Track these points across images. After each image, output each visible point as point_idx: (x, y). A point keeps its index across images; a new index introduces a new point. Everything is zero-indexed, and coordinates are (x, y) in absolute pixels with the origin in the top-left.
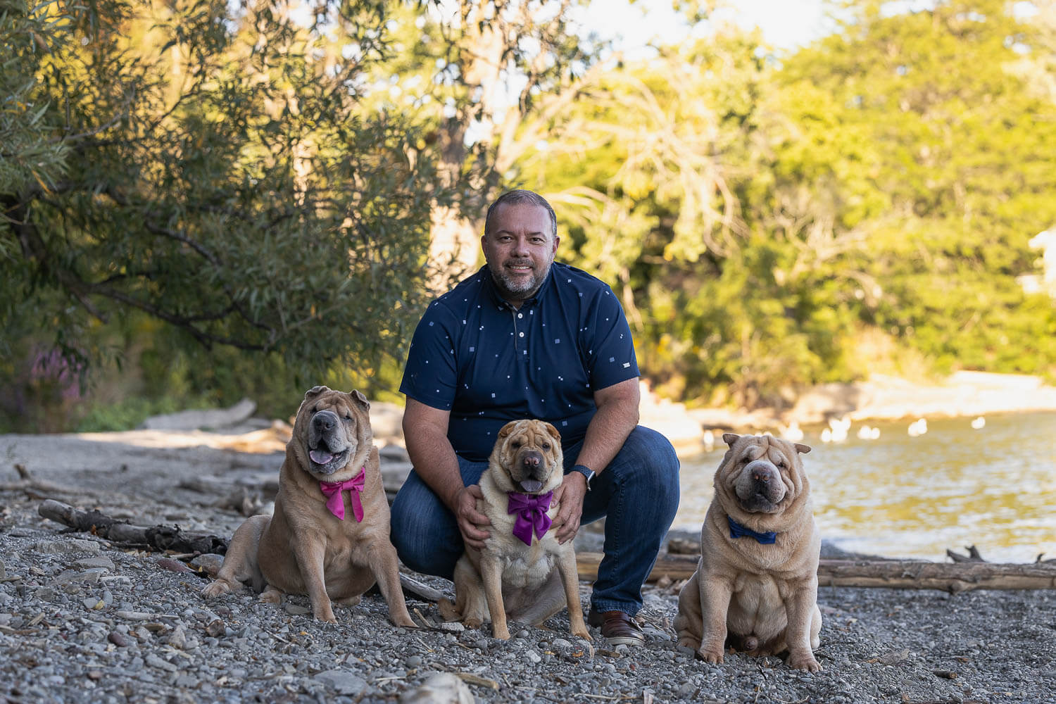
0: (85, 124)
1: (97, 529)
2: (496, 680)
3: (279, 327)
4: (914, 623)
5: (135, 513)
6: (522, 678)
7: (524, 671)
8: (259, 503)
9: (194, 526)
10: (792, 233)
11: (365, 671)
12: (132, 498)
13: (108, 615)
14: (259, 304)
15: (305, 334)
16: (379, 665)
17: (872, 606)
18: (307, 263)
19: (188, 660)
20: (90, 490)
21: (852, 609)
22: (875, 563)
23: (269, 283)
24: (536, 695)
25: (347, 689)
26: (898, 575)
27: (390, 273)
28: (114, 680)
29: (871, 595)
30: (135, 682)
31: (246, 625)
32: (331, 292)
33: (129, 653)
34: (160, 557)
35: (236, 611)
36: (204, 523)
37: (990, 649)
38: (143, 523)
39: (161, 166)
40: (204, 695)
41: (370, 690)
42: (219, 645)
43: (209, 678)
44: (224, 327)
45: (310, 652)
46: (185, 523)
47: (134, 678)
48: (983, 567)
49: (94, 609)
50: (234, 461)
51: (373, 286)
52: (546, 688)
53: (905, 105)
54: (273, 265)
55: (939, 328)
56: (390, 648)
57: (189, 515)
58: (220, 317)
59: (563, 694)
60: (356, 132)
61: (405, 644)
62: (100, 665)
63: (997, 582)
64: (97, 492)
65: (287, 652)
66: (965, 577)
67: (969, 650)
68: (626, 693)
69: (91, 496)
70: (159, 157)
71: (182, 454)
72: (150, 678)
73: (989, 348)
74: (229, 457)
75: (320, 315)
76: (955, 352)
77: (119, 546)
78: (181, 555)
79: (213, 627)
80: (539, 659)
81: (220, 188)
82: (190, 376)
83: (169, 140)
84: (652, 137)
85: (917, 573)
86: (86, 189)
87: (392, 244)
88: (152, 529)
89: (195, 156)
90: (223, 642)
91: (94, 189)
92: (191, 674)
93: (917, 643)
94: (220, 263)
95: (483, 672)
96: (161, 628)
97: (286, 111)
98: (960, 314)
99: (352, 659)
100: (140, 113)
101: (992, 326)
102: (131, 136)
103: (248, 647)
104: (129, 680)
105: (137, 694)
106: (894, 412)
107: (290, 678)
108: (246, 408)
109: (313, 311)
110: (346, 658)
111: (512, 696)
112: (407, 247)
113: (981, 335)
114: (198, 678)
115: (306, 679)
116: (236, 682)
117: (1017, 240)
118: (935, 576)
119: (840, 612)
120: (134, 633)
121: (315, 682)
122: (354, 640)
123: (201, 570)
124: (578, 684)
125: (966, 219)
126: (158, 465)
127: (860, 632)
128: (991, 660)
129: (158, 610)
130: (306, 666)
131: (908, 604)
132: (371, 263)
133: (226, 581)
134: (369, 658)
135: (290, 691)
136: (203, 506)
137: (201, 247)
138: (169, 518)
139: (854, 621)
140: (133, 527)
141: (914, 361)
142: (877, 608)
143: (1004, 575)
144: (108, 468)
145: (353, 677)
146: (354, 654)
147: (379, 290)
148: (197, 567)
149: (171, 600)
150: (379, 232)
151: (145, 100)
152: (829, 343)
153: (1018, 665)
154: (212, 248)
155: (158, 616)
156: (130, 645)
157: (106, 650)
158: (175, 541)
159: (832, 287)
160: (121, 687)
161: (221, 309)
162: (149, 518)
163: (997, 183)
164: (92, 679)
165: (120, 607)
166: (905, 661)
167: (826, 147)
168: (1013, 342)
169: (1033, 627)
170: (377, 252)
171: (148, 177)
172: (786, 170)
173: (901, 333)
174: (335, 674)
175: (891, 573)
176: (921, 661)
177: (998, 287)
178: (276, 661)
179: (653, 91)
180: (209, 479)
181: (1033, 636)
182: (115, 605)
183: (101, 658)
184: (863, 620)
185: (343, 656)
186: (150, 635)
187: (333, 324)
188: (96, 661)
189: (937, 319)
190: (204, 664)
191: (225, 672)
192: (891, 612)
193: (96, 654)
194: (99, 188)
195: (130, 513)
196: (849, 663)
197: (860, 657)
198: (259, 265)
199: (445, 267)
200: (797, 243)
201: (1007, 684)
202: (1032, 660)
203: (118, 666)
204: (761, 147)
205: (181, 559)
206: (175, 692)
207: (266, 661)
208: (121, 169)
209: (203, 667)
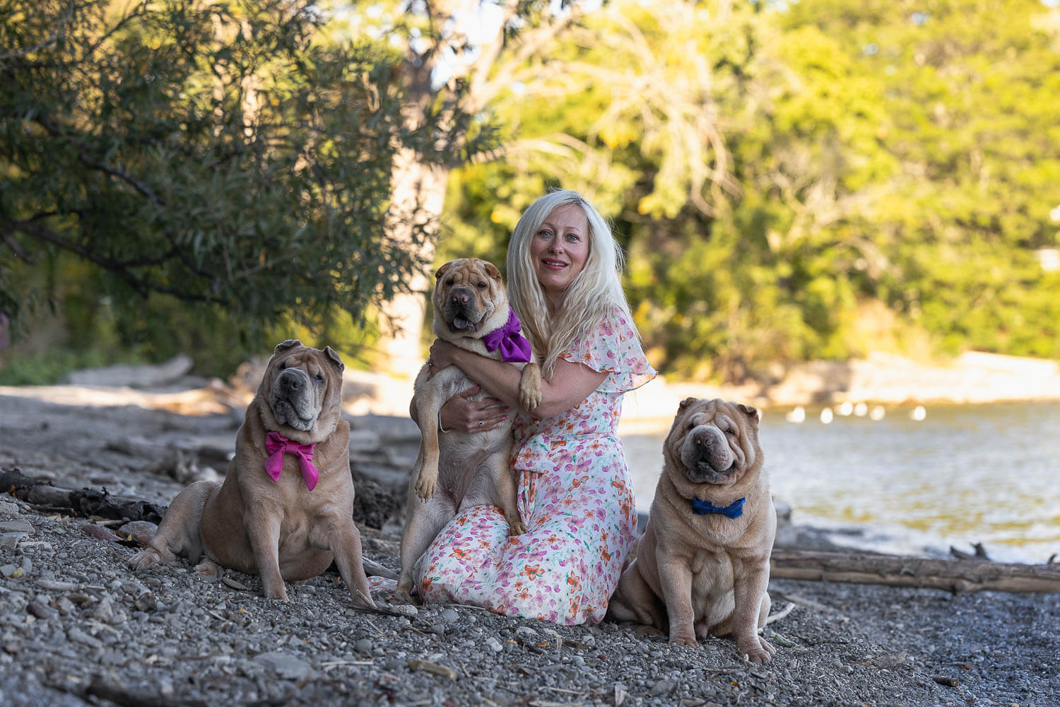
0: (16, 43)
1: (16, 490)
2: (453, 668)
3: (225, 275)
4: (913, 624)
5: (57, 474)
6: (482, 667)
7: (484, 660)
8: (194, 468)
9: (123, 490)
10: (789, 194)
11: (310, 654)
12: (53, 459)
13: (26, 584)
14: (203, 249)
15: (252, 284)
16: (324, 648)
17: (866, 605)
18: (258, 207)
19: (115, 635)
20: (7, 448)
21: (844, 607)
22: (871, 557)
23: (215, 227)
24: (497, 687)
25: (289, 673)
26: (896, 572)
27: (349, 221)
28: (33, 654)
29: (866, 593)
30: (57, 658)
31: (179, 600)
32: (283, 239)
33: (50, 626)
34: (85, 522)
35: (168, 584)
36: (133, 488)
37: (996, 656)
38: (66, 486)
39: (98, 93)
40: (132, 674)
41: (315, 675)
42: (150, 621)
43: (138, 656)
44: (162, 274)
45: (249, 632)
46: (113, 487)
47: (55, 653)
48: (990, 566)
49: (12, 577)
50: (167, 422)
51: (331, 234)
52: (508, 679)
53: (920, 58)
54: (221, 208)
55: (948, 304)
56: (337, 629)
57: (117, 479)
58: (159, 262)
59: (526, 686)
60: (316, 63)
61: (353, 626)
62: (17, 638)
63: (1005, 583)
64: (15, 451)
65: (224, 631)
66: (971, 577)
67: (973, 656)
68: (596, 688)
69: (8, 454)
70: (97, 83)
71: (110, 414)
72: (73, 654)
73: (1002, 328)
74: (161, 419)
75: (270, 264)
76: (964, 331)
77: (39, 510)
78: (108, 522)
79: (142, 600)
80: (500, 648)
81: (164, 119)
82: (120, 328)
83: (109, 66)
84: (639, 82)
85: (916, 570)
86: (15, 116)
87: (351, 188)
88: (77, 492)
89: (138, 83)
90: (154, 617)
91: (24, 116)
92: (118, 651)
93: (915, 646)
94: (162, 203)
95: (439, 659)
96: (85, 600)
97: (240, 37)
98: (974, 290)
99: (295, 641)
100: (78, 34)
101: (1007, 304)
102: (67, 58)
103: (181, 624)
104: (49, 655)
105: (59, 670)
106: (897, 396)
107: (227, 659)
108: (181, 365)
109: (262, 259)
110: (289, 639)
111: (471, 687)
112: (368, 193)
113: (993, 314)
114: (125, 655)
115: (244, 660)
116: (167, 661)
117: (1037, 211)
118: (936, 574)
119: (831, 610)
120: (55, 604)
121: (254, 664)
122: (297, 620)
123: (130, 538)
124: (543, 677)
125: (983, 187)
126: (82, 424)
127: (853, 632)
128: (996, 668)
129: (82, 580)
130: (244, 646)
131: (906, 603)
132: (328, 208)
133: (158, 552)
134: (314, 640)
135: (226, 673)
136: (132, 470)
137: (140, 185)
138: (95, 481)
139: (846, 620)
140: (56, 489)
141: (919, 339)
142: (872, 607)
143: (1013, 576)
144: (27, 425)
145: (296, 660)
146: (298, 635)
147: (336, 239)
148: (126, 536)
149: (96, 570)
150: (337, 174)
151: (84, 19)
152: (826, 317)
153: (1026, 674)
154: (154, 185)
155: (83, 586)
156: (51, 617)
157: (24, 621)
158: (102, 506)
159: (832, 253)
160: (40, 663)
161: (160, 254)
162: (73, 480)
163: (1017, 148)
164: (8, 653)
165: (40, 576)
166: (902, 666)
167: (830, 102)
168: (1031, 323)
169: (1044, 634)
170: (335, 198)
171: (84, 104)
172: (784, 125)
173: (906, 310)
174: (277, 656)
175: (888, 570)
176: (919, 665)
177: (1015, 263)
178: (211, 641)
179: (643, 32)
180: (139, 441)
181: (1043, 643)
182: (34, 573)
183: (18, 631)
184: (856, 619)
185: (286, 637)
186: (73, 607)
187: (283, 274)
188: (14, 634)
189: (947, 294)
190: (132, 640)
191: (155, 650)
192: (887, 611)
193: (13, 626)
194: (30, 114)
195: (51, 475)
196: (841, 665)
197: (852, 659)
198: (205, 205)
199: (409, 216)
200: (794, 205)
201: (1013, 695)
202: (1041, 670)
203: (37, 640)
204: (758, 98)
205: (107, 526)
206: (100, 671)
207: (200, 640)
208: (55, 93)
209: (131, 644)
